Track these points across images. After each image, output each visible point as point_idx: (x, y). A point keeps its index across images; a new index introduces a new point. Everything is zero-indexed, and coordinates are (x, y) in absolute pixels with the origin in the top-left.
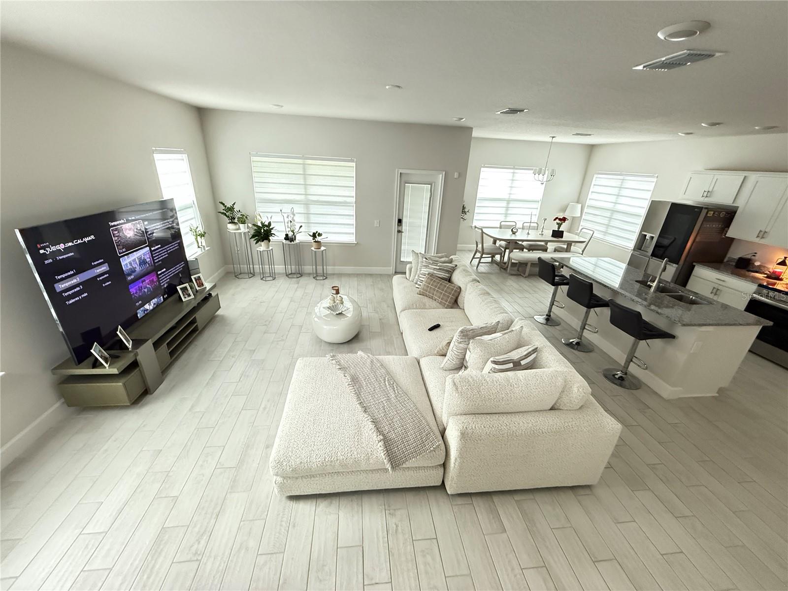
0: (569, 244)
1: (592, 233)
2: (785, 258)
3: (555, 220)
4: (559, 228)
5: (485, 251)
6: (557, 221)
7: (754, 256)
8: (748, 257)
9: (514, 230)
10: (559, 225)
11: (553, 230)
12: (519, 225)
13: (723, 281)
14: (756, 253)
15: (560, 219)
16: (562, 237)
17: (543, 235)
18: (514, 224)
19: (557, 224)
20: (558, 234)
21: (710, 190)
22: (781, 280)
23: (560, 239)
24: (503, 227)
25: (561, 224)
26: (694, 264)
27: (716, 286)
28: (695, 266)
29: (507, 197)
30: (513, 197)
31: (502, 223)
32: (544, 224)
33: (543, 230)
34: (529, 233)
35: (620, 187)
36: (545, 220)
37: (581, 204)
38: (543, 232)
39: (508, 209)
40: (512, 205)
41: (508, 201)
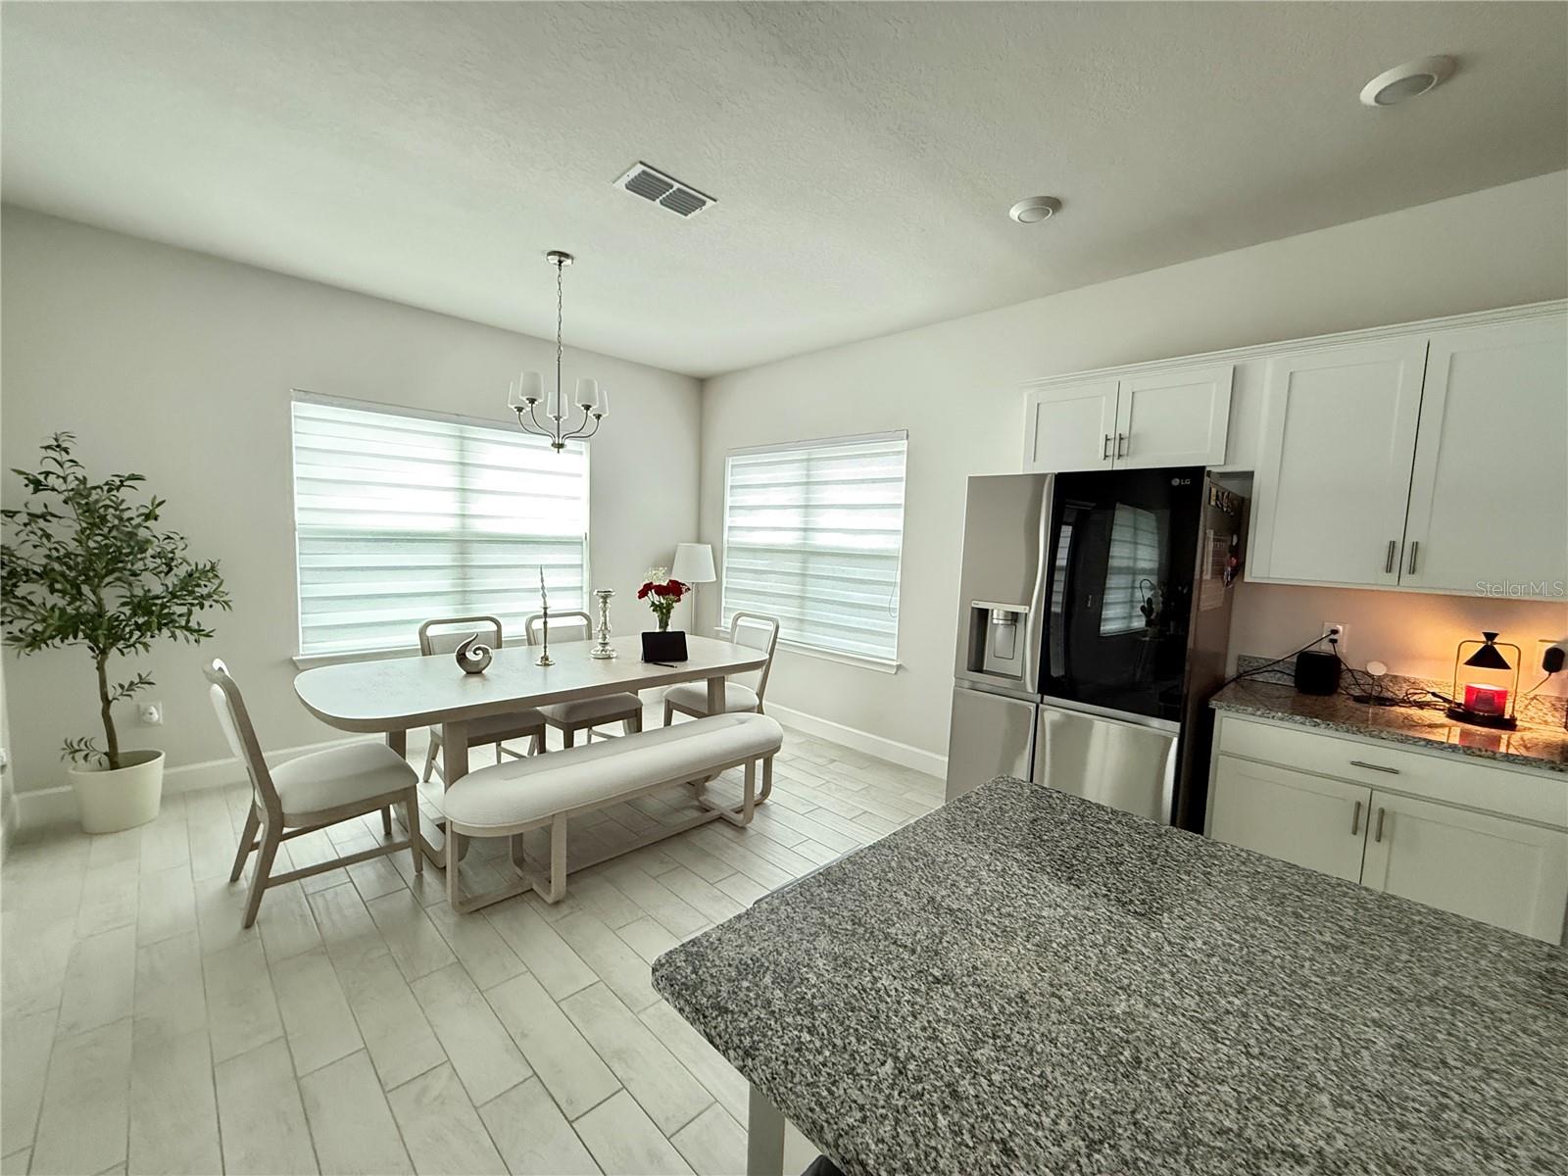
0: (716, 679)
1: (772, 628)
2: (1490, 636)
3: (643, 594)
4: (664, 623)
6: (652, 596)
7: (1335, 642)
9: (470, 655)
10: (664, 612)
11: (644, 634)
12: (513, 629)
13: (1392, 771)
14: (1335, 631)
15: (661, 590)
16: (682, 656)
17: (609, 658)
18: (492, 627)
19: (656, 607)
20: (664, 648)
21: (1124, 430)
22: (1510, 725)
23: (681, 668)
24: (436, 647)
25: (669, 608)
28: (1213, 712)
29: (452, 527)
30: (476, 527)
31: (432, 631)
32: (604, 612)
33: (604, 638)
34: (547, 659)
35: (807, 483)
36: (605, 598)
37: (710, 546)
38: (608, 647)
39: (466, 575)
40: (480, 556)
41: (463, 543)
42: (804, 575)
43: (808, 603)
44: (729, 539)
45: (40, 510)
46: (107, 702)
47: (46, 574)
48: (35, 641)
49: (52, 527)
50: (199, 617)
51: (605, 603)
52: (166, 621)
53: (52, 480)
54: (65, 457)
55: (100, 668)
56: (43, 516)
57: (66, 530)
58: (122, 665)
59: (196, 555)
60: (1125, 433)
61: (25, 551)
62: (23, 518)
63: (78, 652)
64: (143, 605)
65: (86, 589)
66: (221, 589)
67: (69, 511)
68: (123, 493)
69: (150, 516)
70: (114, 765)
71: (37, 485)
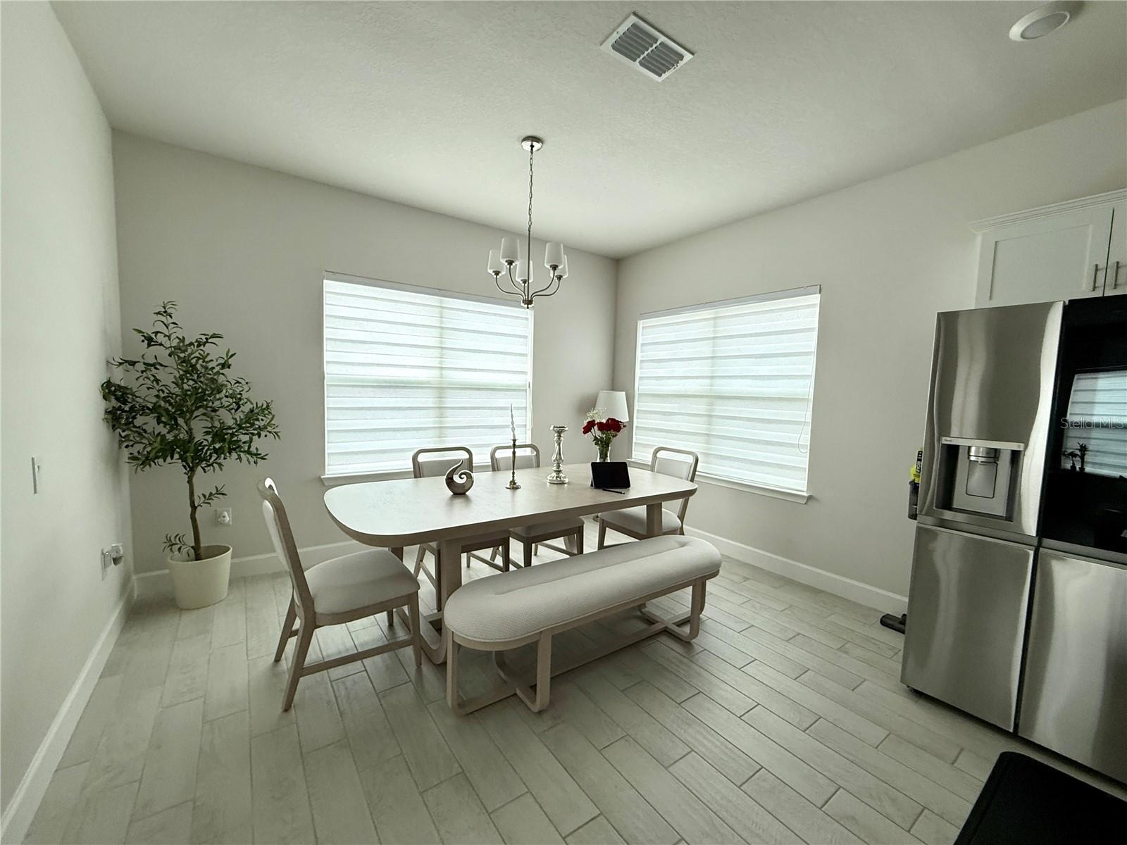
0: (654, 504)
3: (587, 429)
4: (604, 455)
5: (321, 607)
6: (596, 431)
9: (456, 478)
10: (604, 445)
11: (592, 465)
12: (481, 458)
15: (602, 427)
16: (625, 483)
17: (563, 483)
18: (465, 456)
19: (598, 441)
20: (608, 476)
23: (627, 494)
24: (425, 471)
25: (608, 442)
29: (433, 377)
30: (450, 377)
31: (422, 458)
32: (559, 444)
33: (559, 466)
34: (515, 484)
35: (714, 338)
36: (559, 433)
37: (624, 393)
38: (561, 475)
39: (442, 414)
40: (452, 400)
41: (441, 390)
42: (710, 416)
43: (713, 440)
44: (640, 386)
45: (152, 361)
46: (194, 508)
47: (155, 409)
48: (145, 461)
49: (161, 374)
50: (259, 444)
51: (559, 436)
52: (234, 447)
53: (160, 338)
54: (171, 320)
55: (190, 482)
56: (154, 365)
57: (167, 377)
58: (205, 480)
59: (256, 397)
60: (1124, 261)
61: (143, 392)
62: (140, 367)
63: (174, 469)
64: (219, 434)
65: (181, 421)
66: (272, 422)
67: (171, 362)
68: (208, 348)
69: (225, 365)
70: (198, 558)
71: (150, 341)
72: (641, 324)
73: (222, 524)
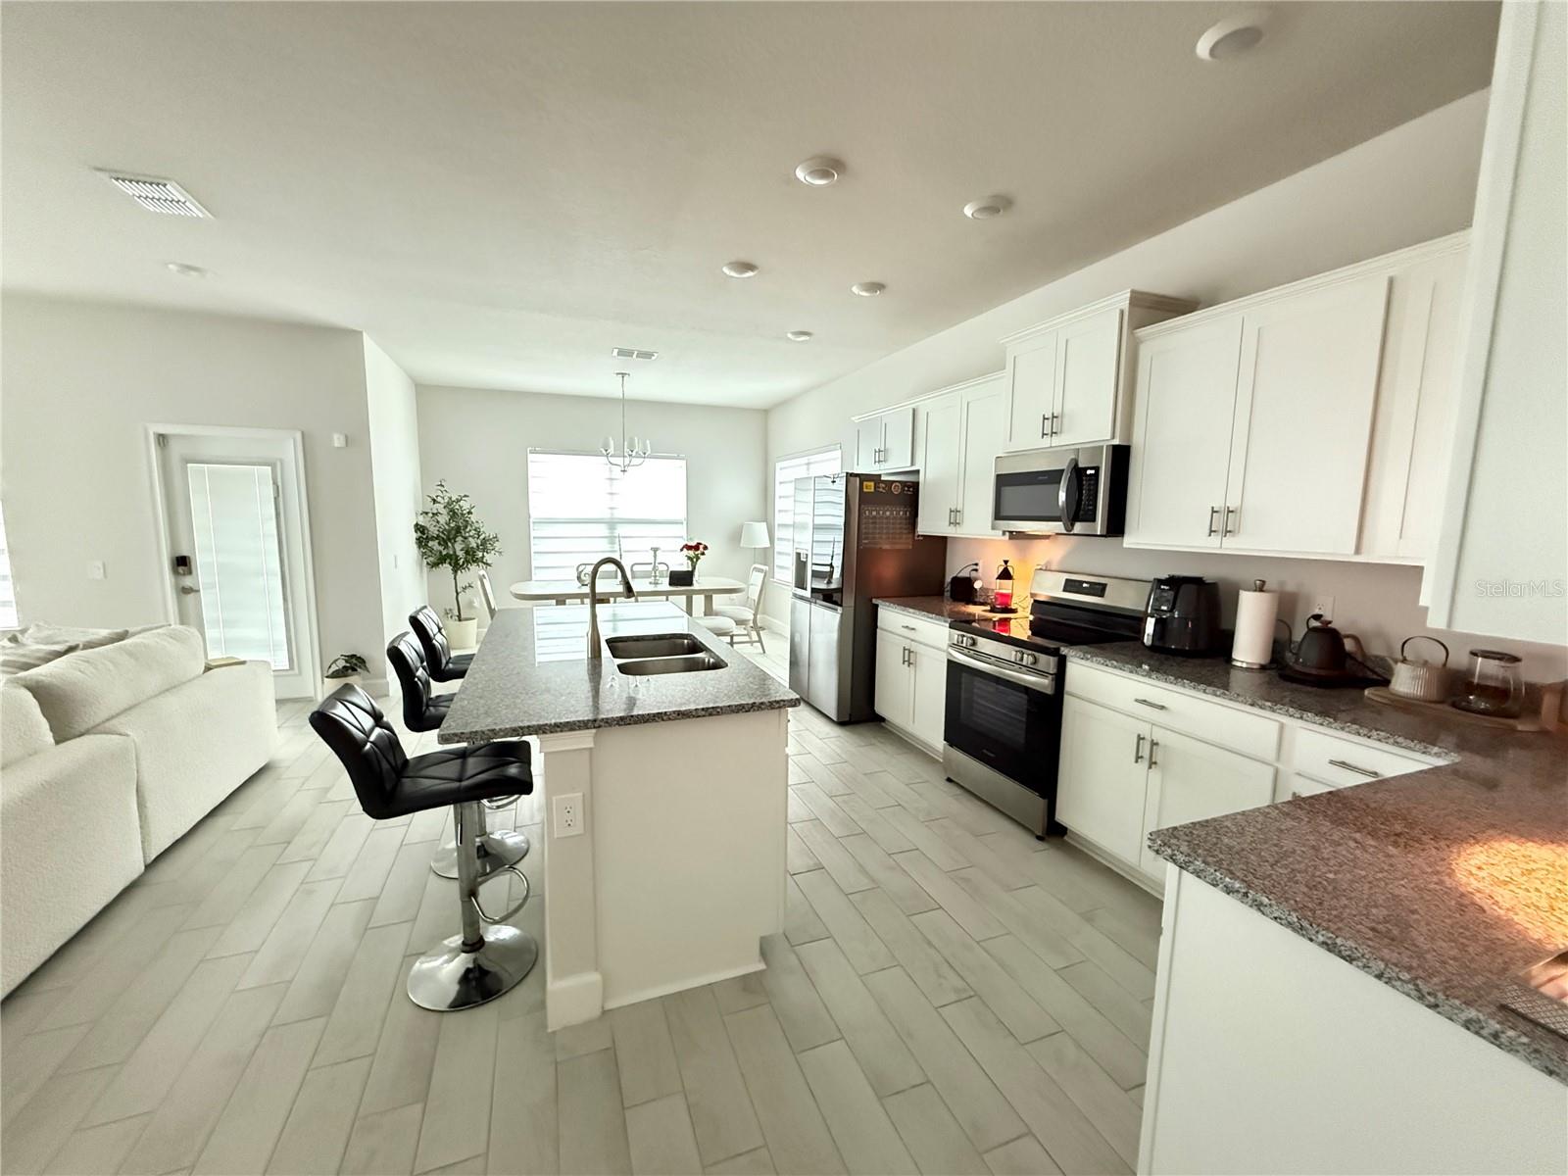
0: (708, 595)
2: (1006, 562)
3: (682, 550)
4: (693, 567)
7: (976, 570)
8: (965, 574)
10: (692, 560)
11: (674, 570)
13: (913, 629)
14: (976, 564)
16: (691, 584)
17: (657, 583)
19: (689, 558)
20: (682, 578)
22: (1014, 611)
23: (685, 588)
25: (697, 559)
26: (874, 601)
27: (908, 644)
28: (877, 606)
29: (606, 515)
30: (618, 514)
36: (656, 551)
37: (765, 524)
38: (657, 578)
41: (612, 524)
44: (779, 519)
45: (435, 512)
46: (457, 594)
47: (438, 537)
48: (435, 565)
49: (439, 518)
50: (488, 558)
52: (476, 561)
53: (439, 499)
54: (442, 489)
55: (455, 578)
56: (436, 514)
57: (443, 519)
58: (464, 577)
59: (487, 531)
60: (882, 449)
61: (432, 529)
62: (430, 515)
63: (446, 569)
64: (469, 552)
65: (450, 544)
66: (495, 546)
67: (444, 512)
68: (461, 503)
69: (470, 513)
70: (460, 620)
71: (434, 501)
72: (779, 465)
73: (475, 608)
